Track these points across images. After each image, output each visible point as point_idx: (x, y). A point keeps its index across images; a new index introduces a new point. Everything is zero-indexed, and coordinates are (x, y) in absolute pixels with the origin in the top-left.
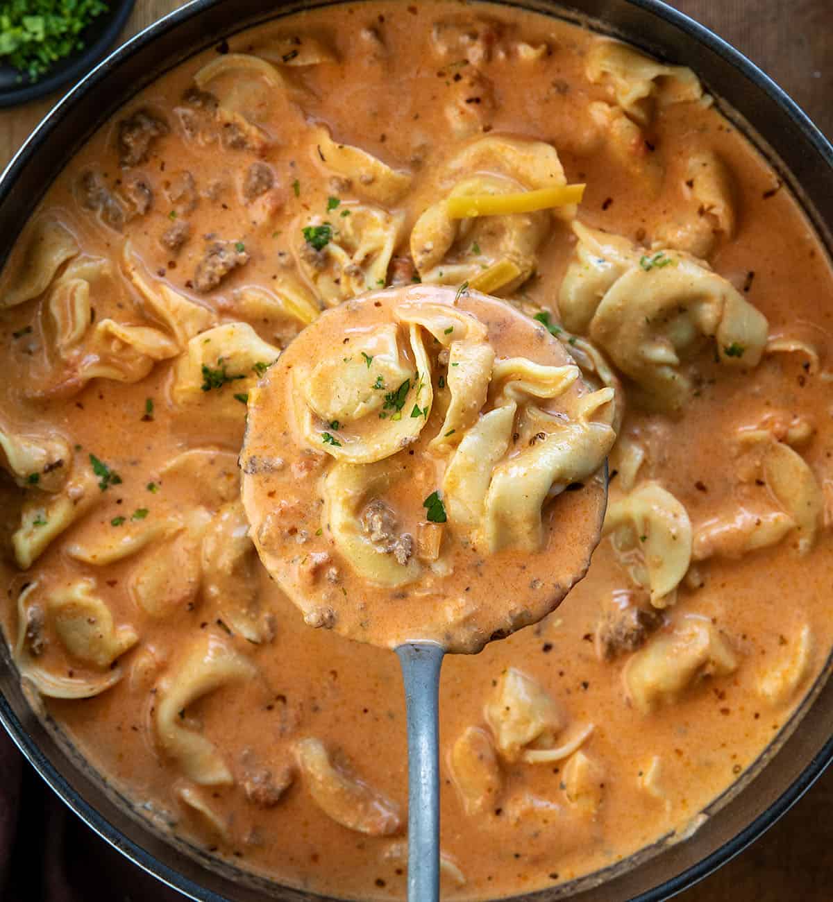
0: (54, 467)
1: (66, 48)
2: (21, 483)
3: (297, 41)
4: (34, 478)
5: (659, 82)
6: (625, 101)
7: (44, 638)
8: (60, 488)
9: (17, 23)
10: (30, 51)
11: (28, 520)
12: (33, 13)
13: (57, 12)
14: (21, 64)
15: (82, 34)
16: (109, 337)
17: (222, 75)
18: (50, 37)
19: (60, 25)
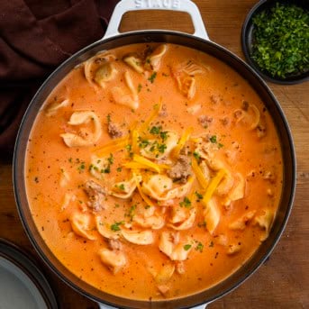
0: (152, 67)
1: (261, 66)
2: (148, 58)
3: (264, 130)
4: (149, 62)
5: (264, 229)
6: (257, 219)
7: (101, 63)
8: (145, 69)
9: (267, 52)
10: (260, 55)
11: (137, 60)
12: (270, 56)
13: (271, 63)
14: (256, 53)
15: (265, 70)
16: (190, 82)
17: (254, 112)
18: (264, 61)
19: (267, 63)
